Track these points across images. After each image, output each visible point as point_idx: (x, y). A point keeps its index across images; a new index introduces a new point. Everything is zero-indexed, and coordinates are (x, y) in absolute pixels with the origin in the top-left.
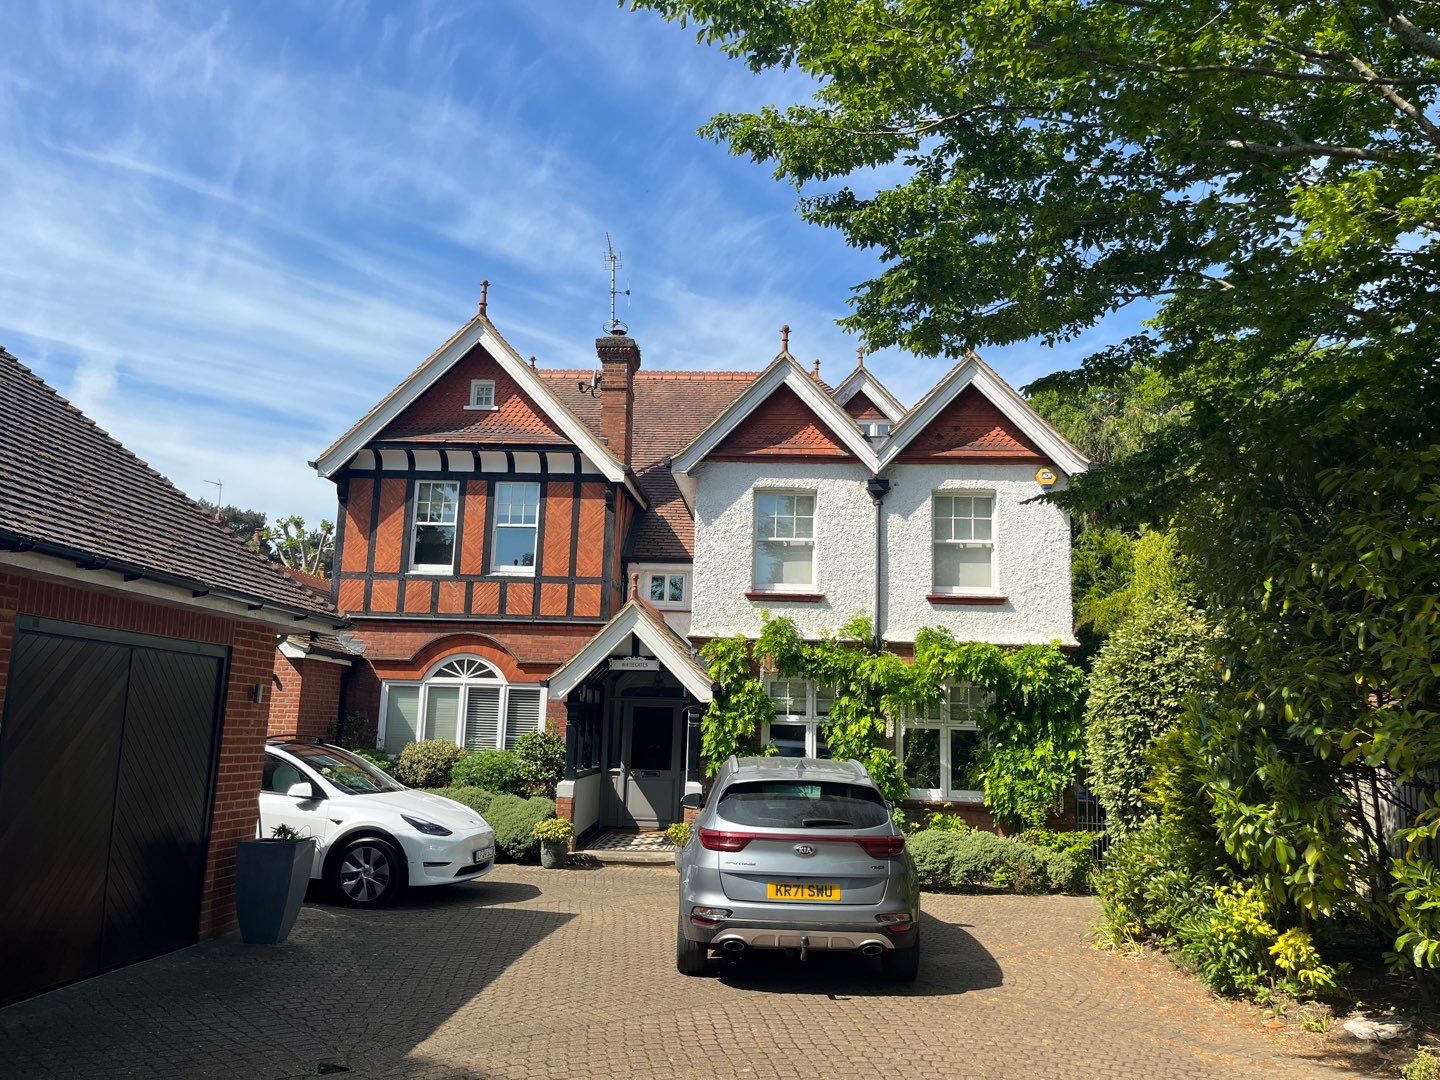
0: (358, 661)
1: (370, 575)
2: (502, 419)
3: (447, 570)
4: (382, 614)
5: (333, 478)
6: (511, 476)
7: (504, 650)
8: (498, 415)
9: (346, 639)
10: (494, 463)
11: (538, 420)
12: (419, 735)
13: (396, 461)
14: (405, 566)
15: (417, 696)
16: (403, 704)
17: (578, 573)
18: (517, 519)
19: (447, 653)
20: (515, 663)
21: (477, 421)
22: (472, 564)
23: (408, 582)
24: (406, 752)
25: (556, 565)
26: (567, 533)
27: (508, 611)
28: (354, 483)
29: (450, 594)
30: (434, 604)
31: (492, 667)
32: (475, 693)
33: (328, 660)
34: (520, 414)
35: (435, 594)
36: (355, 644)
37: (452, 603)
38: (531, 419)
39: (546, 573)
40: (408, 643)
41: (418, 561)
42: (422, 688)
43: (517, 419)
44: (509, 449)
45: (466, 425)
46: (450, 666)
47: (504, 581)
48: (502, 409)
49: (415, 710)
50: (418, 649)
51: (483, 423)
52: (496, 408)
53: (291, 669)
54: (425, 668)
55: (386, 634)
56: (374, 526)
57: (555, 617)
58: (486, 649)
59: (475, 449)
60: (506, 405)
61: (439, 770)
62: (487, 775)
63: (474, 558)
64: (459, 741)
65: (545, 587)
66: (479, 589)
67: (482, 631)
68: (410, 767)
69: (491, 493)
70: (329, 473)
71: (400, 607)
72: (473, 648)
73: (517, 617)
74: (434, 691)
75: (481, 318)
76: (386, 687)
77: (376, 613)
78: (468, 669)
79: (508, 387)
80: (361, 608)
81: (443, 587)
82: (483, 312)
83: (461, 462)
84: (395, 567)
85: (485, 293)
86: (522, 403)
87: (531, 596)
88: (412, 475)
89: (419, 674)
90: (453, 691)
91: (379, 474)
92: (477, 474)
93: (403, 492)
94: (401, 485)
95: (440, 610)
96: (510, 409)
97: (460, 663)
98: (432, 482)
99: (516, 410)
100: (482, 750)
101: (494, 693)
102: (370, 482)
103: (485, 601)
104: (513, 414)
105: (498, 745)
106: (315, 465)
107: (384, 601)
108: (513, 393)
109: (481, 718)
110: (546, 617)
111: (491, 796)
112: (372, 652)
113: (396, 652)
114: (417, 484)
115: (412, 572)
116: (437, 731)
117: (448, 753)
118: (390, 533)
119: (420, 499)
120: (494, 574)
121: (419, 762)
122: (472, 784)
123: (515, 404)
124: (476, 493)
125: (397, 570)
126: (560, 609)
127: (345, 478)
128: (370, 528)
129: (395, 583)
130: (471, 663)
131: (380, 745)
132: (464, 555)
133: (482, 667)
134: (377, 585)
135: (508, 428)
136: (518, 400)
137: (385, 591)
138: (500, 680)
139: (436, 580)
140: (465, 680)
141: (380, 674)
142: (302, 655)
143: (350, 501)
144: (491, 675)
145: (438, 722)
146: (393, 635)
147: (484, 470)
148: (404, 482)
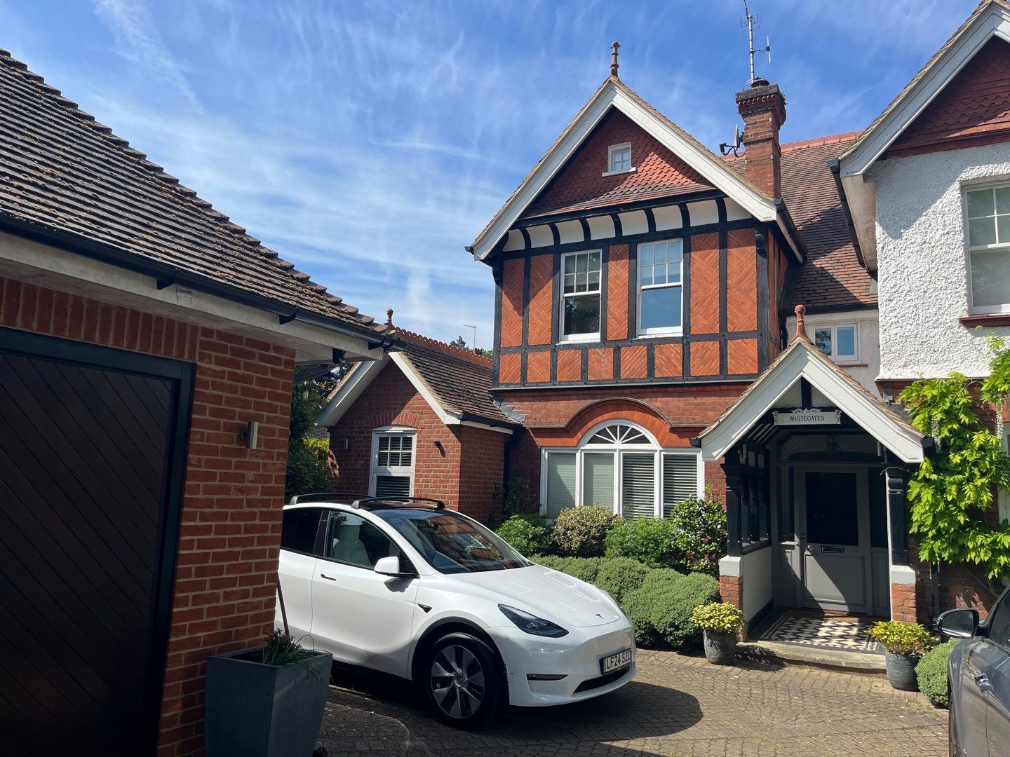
0: (518, 429)
1: (525, 348)
2: (640, 179)
3: (595, 337)
4: (538, 384)
5: (486, 261)
6: (653, 235)
7: (655, 414)
8: (636, 175)
9: (507, 410)
10: (635, 224)
11: (677, 173)
12: (578, 499)
13: (542, 237)
14: (556, 338)
15: (574, 463)
16: (562, 470)
17: (730, 328)
18: (660, 279)
19: (599, 419)
20: (668, 427)
21: (616, 185)
22: (618, 328)
23: (559, 352)
24: (561, 517)
25: (706, 322)
26: (715, 287)
27: (657, 374)
28: (508, 264)
29: (598, 361)
30: (584, 372)
31: (645, 432)
32: (630, 461)
33: (487, 427)
34: (658, 171)
35: (585, 361)
36: (515, 413)
37: (602, 370)
38: (670, 173)
39: (694, 331)
40: (561, 412)
41: (568, 331)
42: (578, 455)
43: (655, 175)
44: (647, 206)
45: (605, 192)
46: (603, 432)
47: (651, 344)
48: (640, 170)
49: (574, 476)
50: (571, 416)
51: (622, 187)
52: (634, 169)
53: (452, 436)
54: (579, 435)
55: (542, 404)
56: (526, 301)
57: (707, 377)
58: (637, 414)
59: (614, 211)
60: (643, 164)
61: (594, 538)
62: (642, 545)
63: (620, 322)
64: (617, 508)
65: (694, 346)
66: (626, 354)
67: (632, 395)
68: (565, 534)
69: (633, 255)
70: (483, 256)
71: (554, 377)
72: (624, 413)
73: (667, 379)
74: (589, 456)
75: (613, 78)
76: (545, 454)
77: (533, 384)
78: (620, 438)
79: (646, 144)
80: (519, 380)
81: (592, 355)
82: (615, 73)
83: (602, 229)
84: (546, 338)
85: (616, 54)
86: (660, 160)
87: (680, 357)
88: (558, 249)
89: (575, 440)
90: (607, 458)
91: (529, 252)
92: (619, 239)
93: (550, 266)
94: (548, 260)
95: (590, 377)
96: (647, 169)
97: (613, 429)
98: (576, 254)
99: (654, 167)
100: (639, 519)
101: (649, 458)
102: (521, 261)
103: (633, 367)
104: (651, 171)
105: (656, 513)
106: (471, 250)
107: (539, 375)
108: (650, 152)
109: (638, 486)
110: (697, 378)
111: (647, 569)
112: (530, 421)
113: (552, 420)
114: (563, 257)
115: (562, 343)
116: (596, 497)
117: (602, 520)
118: (541, 307)
119: (566, 272)
120: (641, 337)
121: (573, 529)
122: (626, 554)
123: (654, 162)
124: (619, 258)
125: (548, 342)
126: (712, 368)
127: (499, 260)
128: (522, 304)
129: (547, 354)
130: (623, 429)
131: (543, 510)
132: (611, 321)
133: (634, 432)
134: (532, 357)
135: (646, 187)
136: (656, 156)
137: (539, 362)
138: (654, 445)
139: (585, 348)
140: (618, 446)
141: (539, 441)
143: (504, 284)
144: (644, 440)
145: (595, 487)
146: (549, 404)
147: (625, 234)
148: (550, 257)
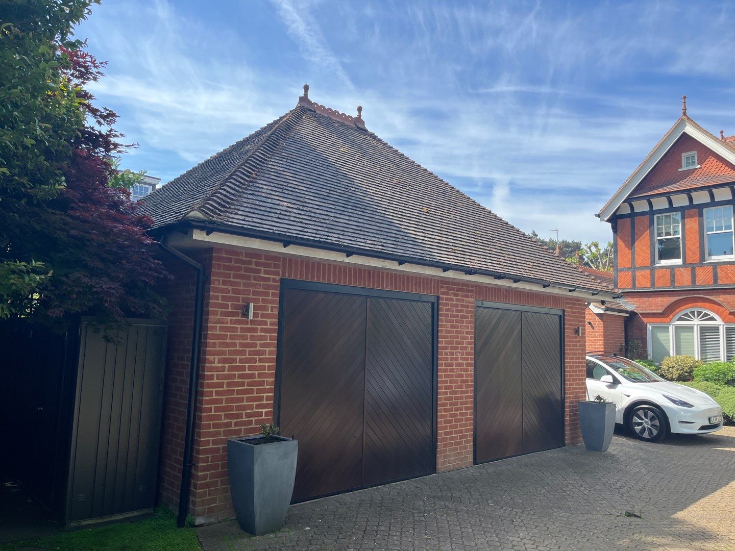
0: (633, 314)
1: (634, 268)
2: (703, 172)
3: (679, 262)
4: (643, 288)
5: (609, 221)
6: (713, 203)
7: (719, 305)
8: (700, 170)
9: (624, 303)
10: (701, 198)
11: (727, 168)
12: (672, 352)
13: (641, 206)
14: (653, 262)
15: (668, 332)
16: (661, 336)
18: (719, 228)
19: (683, 307)
20: (728, 312)
21: (688, 176)
22: (694, 257)
23: (656, 270)
24: (665, 361)
27: (720, 282)
28: (620, 222)
29: (681, 275)
30: (673, 281)
31: (713, 314)
32: (703, 330)
33: (616, 314)
34: (715, 167)
35: (673, 276)
36: (629, 305)
37: (684, 280)
38: (722, 168)
40: (659, 304)
41: (661, 258)
42: (671, 328)
43: (713, 170)
44: (710, 189)
45: (680, 180)
46: (686, 315)
47: (715, 265)
48: (703, 166)
49: (669, 339)
50: (666, 306)
51: (692, 176)
52: (699, 166)
53: (597, 319)
54: (671, 316)
55: (646, 299)
56: (633, 242)
58: (708, 305)
59: (688, 192)
60: (705, 163)
61: (686, 372)
62: (716, 375)
63: (694, 253)
64: (697, 356)
66: (699, 272)
67: (704, 294)
68: (668, 370)
69: (701, 215)
70: (606, 219)
71: (653, 285)
72: (699, 304)
73: (726, 285)
74: (678, 329)
75: (684, 117)
76: (649, 327)
77: (639, 288)
78: (698, 317)
79: (705, 153)
80: (631, 286)
81: (677, 272)
82: (685, 114)
83: (681, 201)
84: (648, 262)
85: (685, 103)
86: (716, 160)
87: (733, 272)
88: (652, 212)
89: (668, 319)
90: (690, 329)
91: (633, 215)
92: (691, 206)
93: (647, 223)
94: (646, 219)
95: (676, 284)
96: (707, 166)
97: (693, 313)
98: (664, 215)
99: (712, 165)
100: (712, 361)
101: (716, 329)
102: (629, 220)
103: (704, 278)
104: (710, 167)
105: (722, 359)
106: (598, 216)
107: (643, 284)
108: (709, 156)
109: (709, 343)
111: (720, 388)
112: (639, 309)
113: (653, 308)
114: (655, 217)
115: (658, 265)
116: (683, 350)
117: (690, 363)
118: (642, 245)
119: (658, 225)
120: (708, 262)
121: (673, 367)
122: (707, 380)
123: (711, 161)
124: (691, 217)
125: (649, 265)
127: (615, 220)
128: (631, 243)
129: (648, 271)
130: (699, 313)
131: (650, 358)
132: (688, 252)
133: (706, 315)
134: (638, 274)
135: (708, 177)
136: (713, 159)
137: (643, 276)
138: (719, 322)
139: (672, 268)
140: (696, 322)
141: (645, 320)
142: (602, 312)
143: (619, 231)
144: (712, 319)
145: (682, 345)
146: (650, 299)
147: (695, 203)
148: (647, 217)
